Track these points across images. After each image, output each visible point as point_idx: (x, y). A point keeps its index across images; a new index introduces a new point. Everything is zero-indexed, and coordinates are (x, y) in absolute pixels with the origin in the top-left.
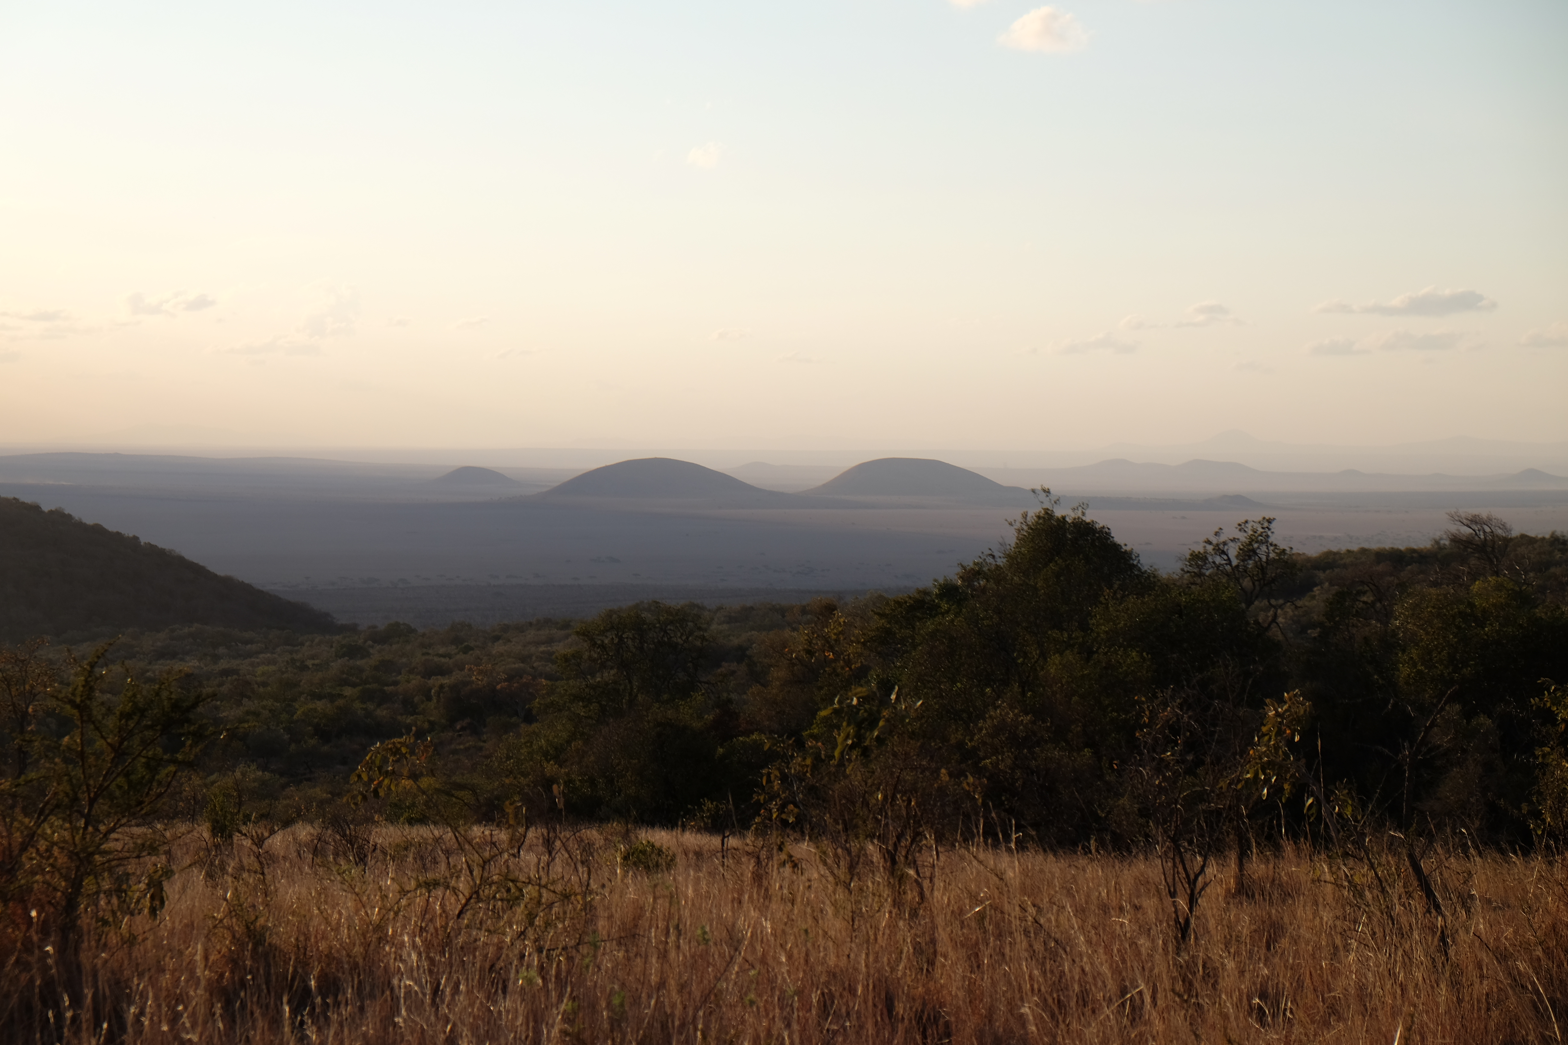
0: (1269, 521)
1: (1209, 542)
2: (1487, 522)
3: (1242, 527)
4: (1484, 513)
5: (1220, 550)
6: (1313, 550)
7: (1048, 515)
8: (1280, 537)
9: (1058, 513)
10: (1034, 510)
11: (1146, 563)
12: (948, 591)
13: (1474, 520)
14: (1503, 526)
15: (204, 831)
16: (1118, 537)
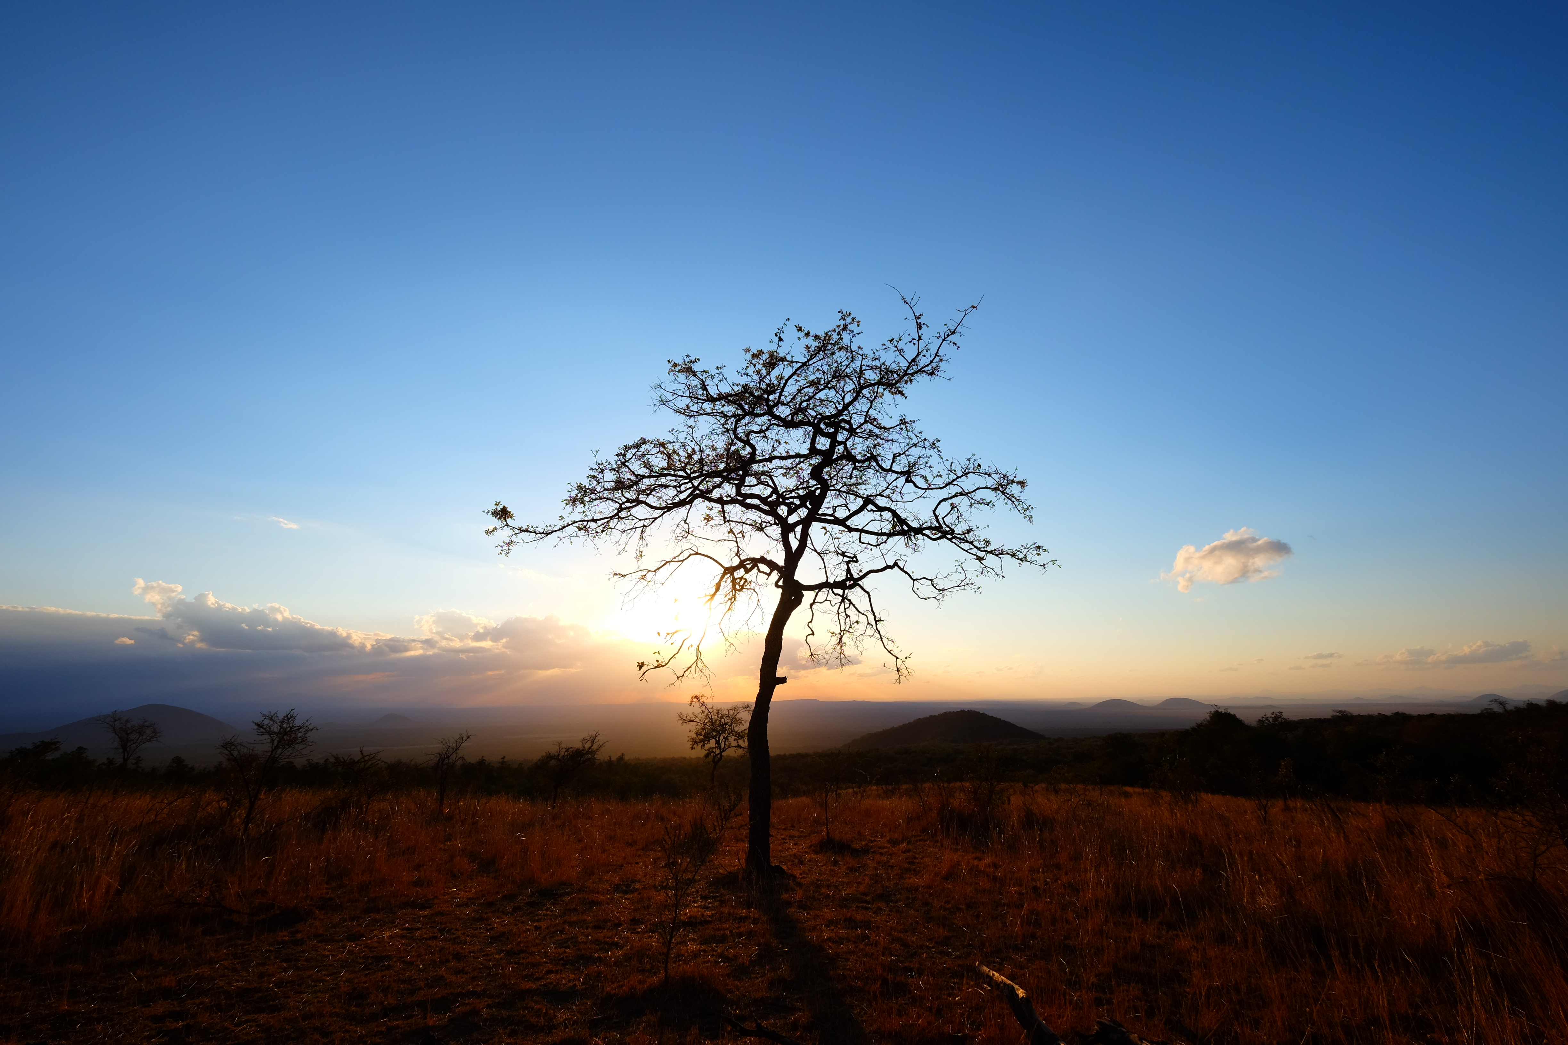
0: (1282, 712)
1: (1263, 717)
2: (1345, 711)
3: (1273, 713)
4: (1343, 709)
5: (1267, 719)
6: (1296, 719)
7: (1217, 711)
8: (1285, 716)
9: (1220, 711)
10: (1213, 710)
11: (1246, 722)
12: (1193, 729)
13: (1340, 712)
14: (1350, 713)
15: (1021, 785)
16: (1238, 716)
